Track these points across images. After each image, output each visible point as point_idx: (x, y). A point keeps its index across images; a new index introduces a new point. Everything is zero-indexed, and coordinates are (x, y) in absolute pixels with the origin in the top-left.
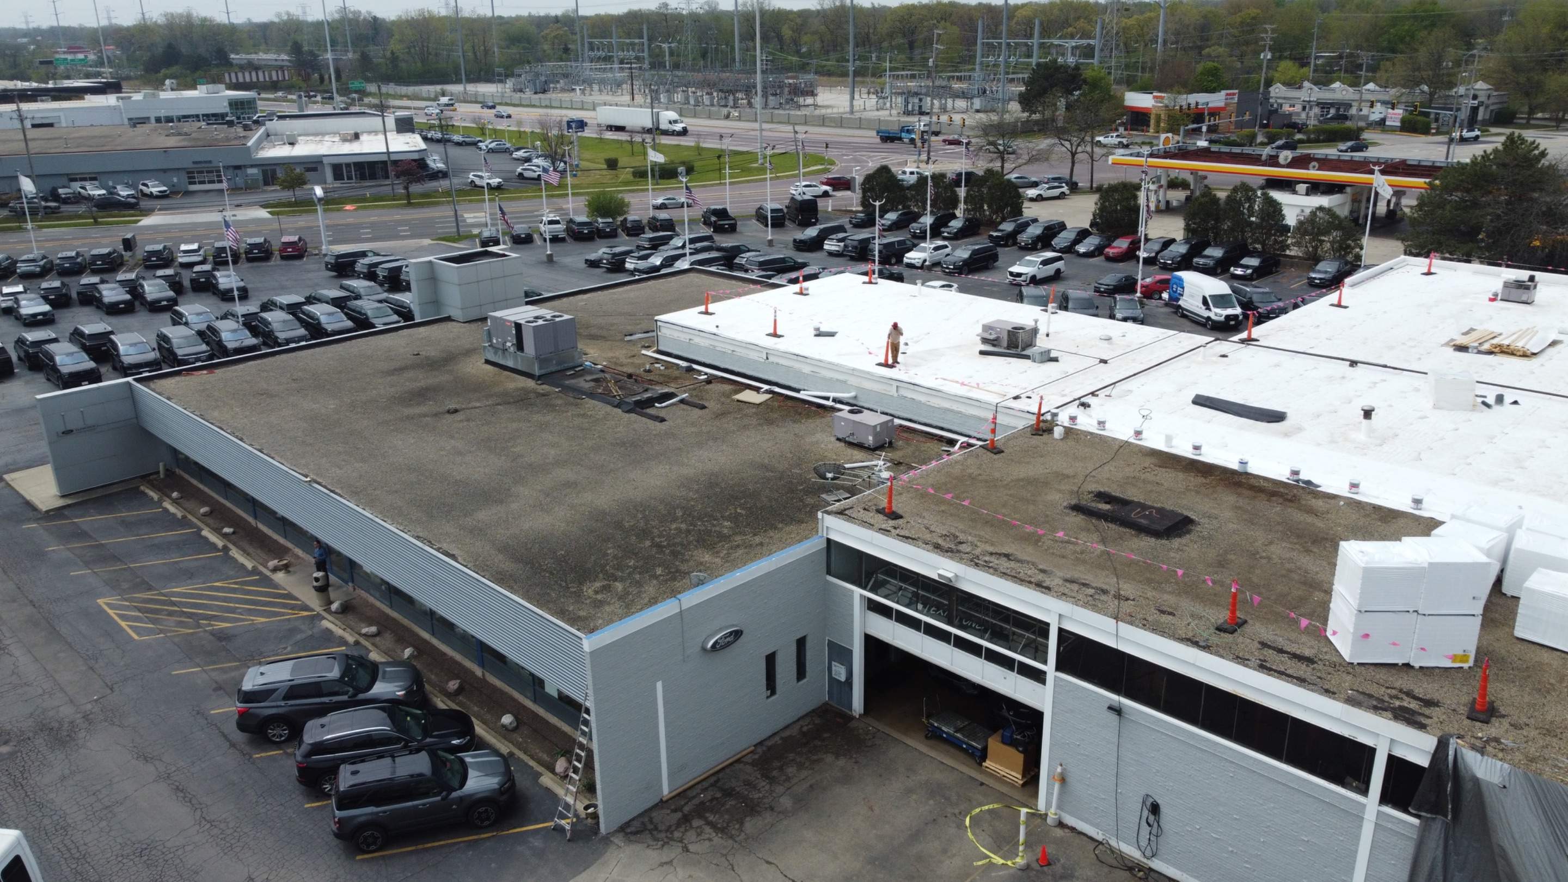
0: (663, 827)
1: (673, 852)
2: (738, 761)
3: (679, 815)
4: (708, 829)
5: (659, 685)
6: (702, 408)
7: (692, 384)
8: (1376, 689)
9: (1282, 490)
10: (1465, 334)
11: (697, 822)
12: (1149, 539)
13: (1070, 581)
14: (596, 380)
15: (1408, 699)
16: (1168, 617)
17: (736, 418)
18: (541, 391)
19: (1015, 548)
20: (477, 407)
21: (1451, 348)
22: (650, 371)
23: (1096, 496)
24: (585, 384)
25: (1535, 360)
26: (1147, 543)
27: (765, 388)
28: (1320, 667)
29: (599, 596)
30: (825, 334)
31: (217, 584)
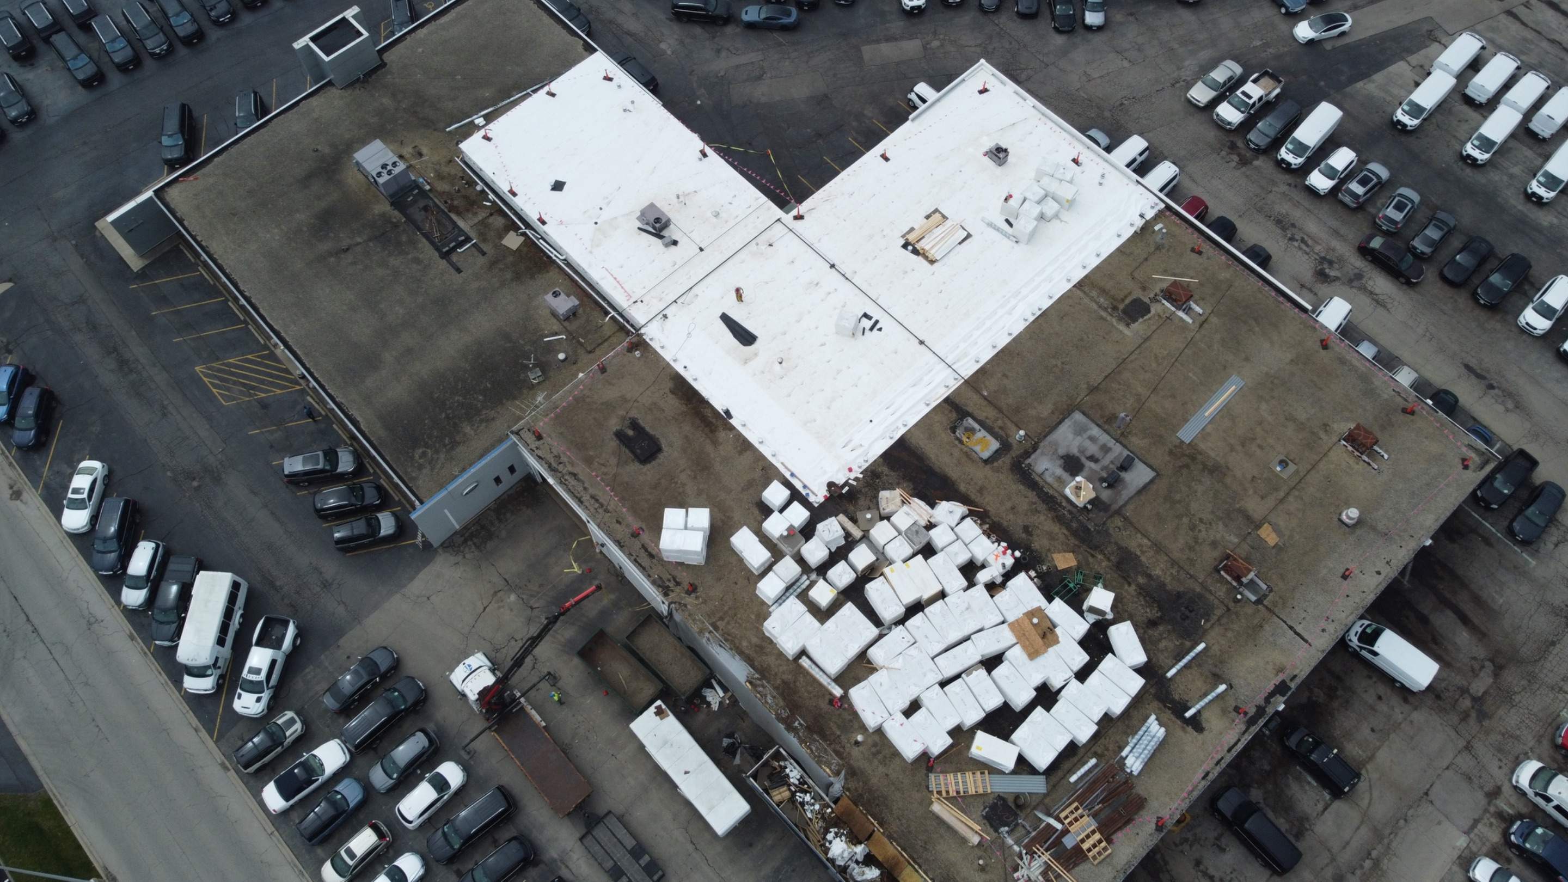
0: (456, 545)
1: (459, 558)
2: (489, 509)
3: (463, 538)
4: (473, 547)
5: (446, 511)
6: (484, 254)
7: (482, 215)
8: (666, 576)
9: (714, 421)
10: (928, 217)
11: (469, 543)
12: (637, 464)
13: (593, 497)
14: (426, 209)
15: (672, 581)
16: (618, 525)
17: (500, 270)
18: (394, 220)
19: (581, 469)
20: (359, 244)
21: (902, 242)
22: (459, 191)
23: (631, 423)
24: (419, 216)
25: (936, 264)
26: (635, 467)
27: (522, 229)
28: (654, 561)
29: (421, 461)
30: (558, 186)
31: (249, 357)
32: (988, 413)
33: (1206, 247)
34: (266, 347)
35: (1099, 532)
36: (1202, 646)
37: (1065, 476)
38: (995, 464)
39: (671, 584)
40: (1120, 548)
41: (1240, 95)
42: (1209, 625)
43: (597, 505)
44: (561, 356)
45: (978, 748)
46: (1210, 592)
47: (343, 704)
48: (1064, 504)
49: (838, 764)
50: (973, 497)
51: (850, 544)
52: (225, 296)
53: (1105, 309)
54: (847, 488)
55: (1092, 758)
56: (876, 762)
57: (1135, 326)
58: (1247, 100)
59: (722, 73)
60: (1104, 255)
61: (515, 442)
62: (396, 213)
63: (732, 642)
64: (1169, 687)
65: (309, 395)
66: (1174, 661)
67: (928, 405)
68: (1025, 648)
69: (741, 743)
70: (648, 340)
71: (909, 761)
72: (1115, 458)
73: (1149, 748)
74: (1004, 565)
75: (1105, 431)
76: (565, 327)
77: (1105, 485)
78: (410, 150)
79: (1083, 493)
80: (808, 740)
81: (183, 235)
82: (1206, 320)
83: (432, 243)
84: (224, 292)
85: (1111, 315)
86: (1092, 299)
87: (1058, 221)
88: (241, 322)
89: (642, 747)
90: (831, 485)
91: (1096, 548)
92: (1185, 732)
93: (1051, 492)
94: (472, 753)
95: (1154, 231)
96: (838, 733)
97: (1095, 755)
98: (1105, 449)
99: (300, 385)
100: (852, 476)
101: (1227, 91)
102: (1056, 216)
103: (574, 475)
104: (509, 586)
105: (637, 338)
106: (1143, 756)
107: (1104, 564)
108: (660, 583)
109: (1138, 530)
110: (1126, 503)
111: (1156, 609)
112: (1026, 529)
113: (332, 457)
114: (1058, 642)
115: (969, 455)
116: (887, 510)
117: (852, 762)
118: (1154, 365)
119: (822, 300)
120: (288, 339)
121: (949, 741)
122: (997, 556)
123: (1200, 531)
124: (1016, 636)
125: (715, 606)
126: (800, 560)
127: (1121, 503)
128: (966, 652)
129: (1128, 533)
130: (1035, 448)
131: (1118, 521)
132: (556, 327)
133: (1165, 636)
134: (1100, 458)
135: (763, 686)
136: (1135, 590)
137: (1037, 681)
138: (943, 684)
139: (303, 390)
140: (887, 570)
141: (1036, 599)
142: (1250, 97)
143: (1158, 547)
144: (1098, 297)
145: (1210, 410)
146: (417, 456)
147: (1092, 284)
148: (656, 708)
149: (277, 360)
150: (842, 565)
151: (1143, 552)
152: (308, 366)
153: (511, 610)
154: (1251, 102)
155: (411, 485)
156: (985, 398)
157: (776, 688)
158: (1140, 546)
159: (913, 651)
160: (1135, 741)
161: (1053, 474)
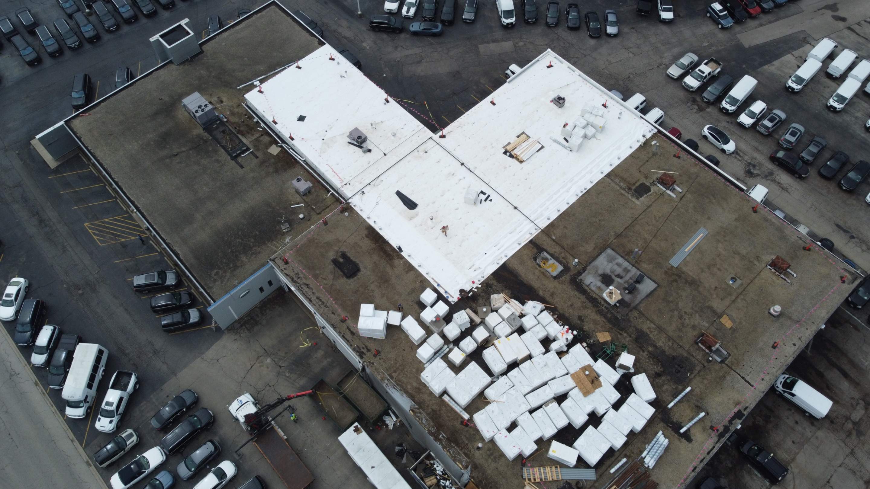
0: (236, 328)
1: (237, 337)
2: (256, 307)
3: (239, 325)
4: (246, 329)
5: (229, 307)
6: (257, 157)
7: (256, 135)
8: (361, 346)
9: (391, 253)
10: (518, 137)
11: (244, 327)
12: (345, 279)
13: (318, 298)
14: (224, 132)
15: (365, 349)
16: (333, 315)
17: (266, 166)
18: (205, 138)
19: (311, 281)
20: (183, 152)
21: (504, 150)
22: (243, 122)
23: (342, 254)
24: (219, 136)
25: (523, 163)
26: (344, 280)
27: (280, 143)
28: (354, 336)
29: (215, 277)
30: (301, 119)
31: (117, 218)
32: (557, 249)
33: (682, 154)
34: (127, 212)
35: (624, 320)
36: (689, 389)
37: (603, 286)
38: (561, 279)
39: (365, 351)
40: (637, 329)
41: (698, 72)
42: (693, 376)
43: (320, 303)
44: (301, 216)
45: (553, 451)
46: (693, 356)
47: (163, 425)
48: (603, 303)
49: (466, 462)
50: (547, 299)
51: (473, 326)
52: (104, 183)
53: (624, 189)
54: (471, 293)
55: (623, 458)
56: (490, 460)
57: (642, 199)
58: (702, 74)
59: (398, 59)
60: (623, 159)
61: (272, 266)
62: (206, 134)
63: (401, 386)
64: (670, 414)
65: (151, 239)
66: (672, 398)
67: (520, 244)
68: (580, 389)
69: (406, 450)
70: (353, 206)
71: (511, 460)
72: (632, 276)
73: (659, 451)
74: (567, 339)
75: (626, 260)
76: (304, 200)
77: (627, 291)
78: (216, 99)
79: (614, 296)
80: (448, 446)
81: (82, 148)
82: (684, 195)
83: (227, 151)
84: (104, 181)
85: (628, 193)
86: (616, 183)
87: (595, 139)
88: (113, 198)
89: (346, 452)
90: (462, 291)
91: (622, 329)
92: (681, 442)
93: (594, 296)
94: (241, 455)
95: (651, 145)
96: (467, 442)
97: (626, 456)
98: (627, 271)
99: (146, 234)
100: (475, 286)
101: (690, 70)
102: (594, 136)
103: (307, 285)
104: (267, 353)
105: (346, 205)
106: (655, 457)
107: (628, 339)
108: (358, 350)
109: (648, 319)
110: (640, 302)
111: (660, 366)
112: (580, 318)
113: (162, 276)
114: (601, 386)
115: (545, 274)
116: (496, 306)
117: (475, 460)
118: (654, 222)
119: (456, 184)
120: (139, 206)
121: (535, 447)
122: (563, 334)
123: (685, 319)
124: (576, 382)
125: (391, 364)
126: (443, 336)
127: (637, 302)
128: (545, 392)
129: (642, 320)
130: (584, 270)
131: (635, 313)
132: (298, 199)
133: (666, 382)
134: (624, 275)
135: (420, 413)
136: (647, 355)
137: (589, 410)
138: (531, 412)
139: (148, 237)
140: (496, 342)
141: (588, 360)
142: (703, 73)
143: (660, 329)
144: (620, 182)
145: (689, 248)
146: (213, 274)
147: (616, 175)
148: (354, 427)
149: (133, 220)
150: (468, 339)
151: (651, 332)
152: (150, 221)
153: (268, 368)
154: (704, 75)
155: (208, 291)
156: (554, 241)
157: (428, 414)
158: (649, 328)
159: (512, 391)
160: (650, 447)
161: (596, 285)
